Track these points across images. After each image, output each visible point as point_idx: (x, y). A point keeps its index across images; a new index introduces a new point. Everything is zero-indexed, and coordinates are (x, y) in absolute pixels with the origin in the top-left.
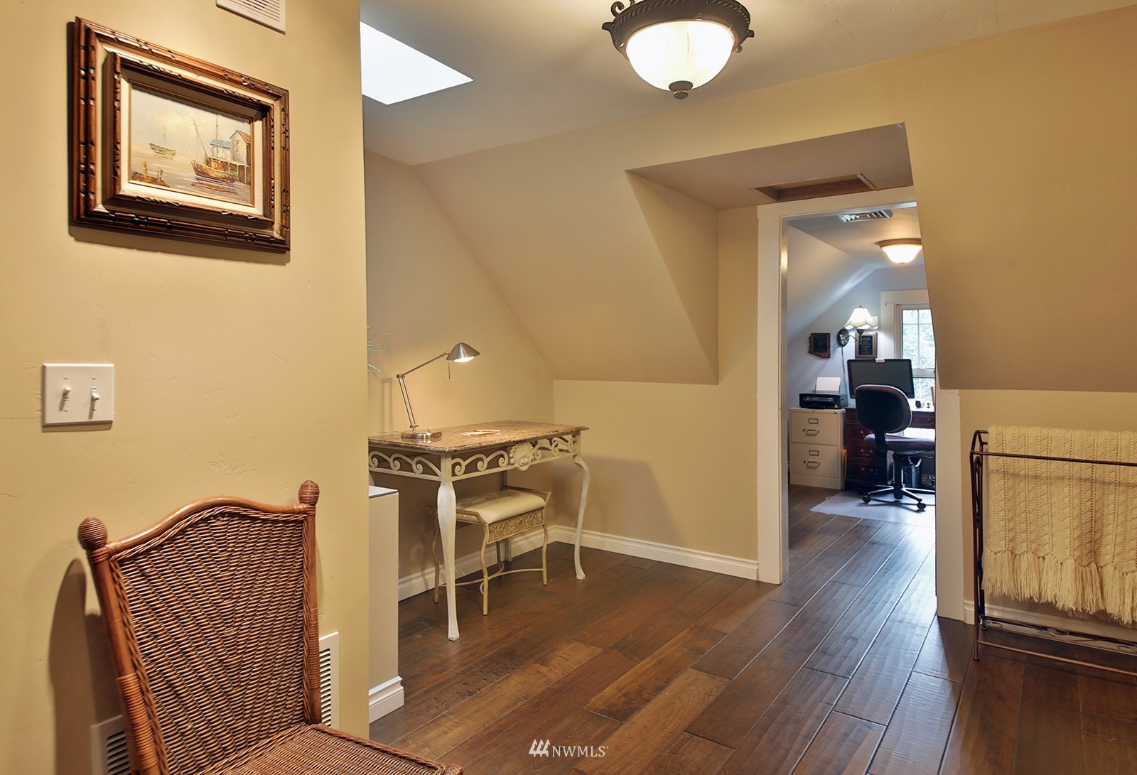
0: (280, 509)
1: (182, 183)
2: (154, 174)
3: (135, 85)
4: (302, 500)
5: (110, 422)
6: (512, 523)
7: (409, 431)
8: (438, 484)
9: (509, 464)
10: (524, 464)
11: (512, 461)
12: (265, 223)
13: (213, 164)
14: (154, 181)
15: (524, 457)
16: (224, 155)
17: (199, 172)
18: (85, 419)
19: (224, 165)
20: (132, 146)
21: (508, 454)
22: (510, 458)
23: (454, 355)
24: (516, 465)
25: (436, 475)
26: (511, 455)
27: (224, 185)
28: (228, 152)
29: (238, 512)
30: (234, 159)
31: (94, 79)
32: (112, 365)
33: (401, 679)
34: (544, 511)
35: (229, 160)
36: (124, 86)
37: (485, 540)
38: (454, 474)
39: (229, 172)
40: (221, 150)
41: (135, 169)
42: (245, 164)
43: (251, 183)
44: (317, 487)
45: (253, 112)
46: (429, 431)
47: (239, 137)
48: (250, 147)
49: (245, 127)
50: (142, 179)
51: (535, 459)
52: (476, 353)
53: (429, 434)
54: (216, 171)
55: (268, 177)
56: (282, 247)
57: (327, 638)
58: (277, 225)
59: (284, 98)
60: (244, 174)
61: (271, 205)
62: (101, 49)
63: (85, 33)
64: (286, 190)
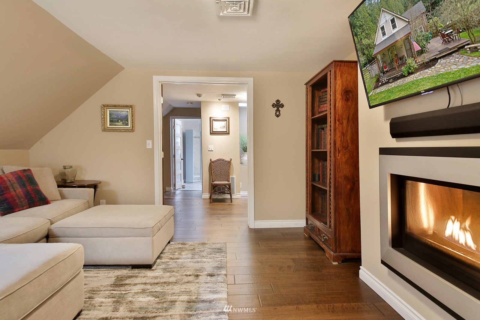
0: (227, 160)
3: (215, 121)
4: (230, 160)
5: (213, 151)
14: (216, 129)
17: (220, 127)
18: (211, 150)
20: (215, 127)
29: (223, 160)
31: (211, 122)
32: (214, 146)
40: (222, 125)
44: (232, 159)
45: (226, 120)
48: (225, 124)
49: (225, 122)
54: (222, 127)
55: (227, 127)
56: (229, 133)
57: (234, 176)
58: (228, 131)
59: (229, 118)
60: (225, 127)
61: (227, 130)
62: (212, 119)
63: (210, 118)
64: (229, 128)
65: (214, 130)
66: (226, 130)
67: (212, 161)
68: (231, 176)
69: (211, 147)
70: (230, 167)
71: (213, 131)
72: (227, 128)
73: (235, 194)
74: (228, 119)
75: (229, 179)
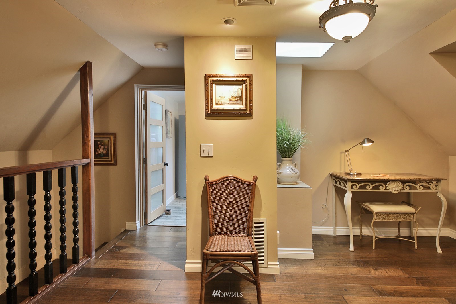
0: (246, 181)
1: (226, 103)
2: (220, 103)
3: (216, 85)
4: (253, 180)
5: (212, 156)
6: (391, 215)
7: (348, 171)
8: (346, 191)
9: (386, 189)
10: (395, 191)
11: (387, 188)
12: (245, 110)
13: (233, 98)
14: (220, 104)
15: (395, 187)
16: (236, 95)
17: (230, 100)
18: (208, 155)
19: (236, 97)
20: (216, 98)
21: (386, 185)
22: (386, 187)
23: (363, 142)
24: (390, 190)
25: (346, 188)
26: (387, 186)
27: (236, 102)
28: (237, 94)
29: (236, 179)
30: (238, 95)
31: (208, 86)
32: (212, 144)
33: (313, 250)
34: (415, 215)
35: (237, 96)
36: (214, 85)
37: (374, 219)
38: (352, 188)
39: (237, 99)
40: (235, 94)
41: (216, 103)
42: (241, 96)
43: (242, 100)
44: (257, 177)
45: (242, 83)
46: (355, 172)
47: (239, 90)
48: (242, 92)
49: (241, 87)
50: (218, 104)
51: (403, 189)
52: (373, 142)
53: (355, 173)
54: (234, 99)
55: (246, 98)
56: (250, 115)
57: (263, 219)
58: (248, 109)
59: (250, 76)
60: (241, 98)
61: (246, 105)
62: (210, 79)
63: (207, 77)
64: (251, 100)
65: (215, 107)
66: (243, 107)
67: (210, 181)
68: (255, 219)
69: (208, 148)
70: (252, 197)
71: (211, 110)
72: (246, 100)
73: (265, 262)
74: (248, 79)
75: (250, 230)
